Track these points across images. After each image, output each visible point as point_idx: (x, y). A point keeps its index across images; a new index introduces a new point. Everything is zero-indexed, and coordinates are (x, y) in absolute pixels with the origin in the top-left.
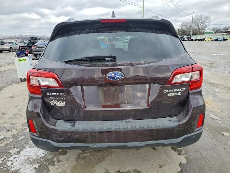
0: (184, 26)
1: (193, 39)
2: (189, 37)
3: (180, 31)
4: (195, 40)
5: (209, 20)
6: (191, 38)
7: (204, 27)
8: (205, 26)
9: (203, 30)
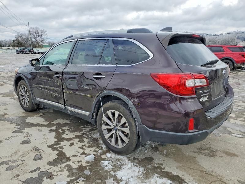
0: (20, 38)
1: (36, 52)
2: (31, 50)
3: (16, 43)
4: (38, 53)
5: (45, 33)
6: (33, 51)
7: (42, 41)
8: (43, 39)
9: (41, 44)
